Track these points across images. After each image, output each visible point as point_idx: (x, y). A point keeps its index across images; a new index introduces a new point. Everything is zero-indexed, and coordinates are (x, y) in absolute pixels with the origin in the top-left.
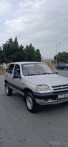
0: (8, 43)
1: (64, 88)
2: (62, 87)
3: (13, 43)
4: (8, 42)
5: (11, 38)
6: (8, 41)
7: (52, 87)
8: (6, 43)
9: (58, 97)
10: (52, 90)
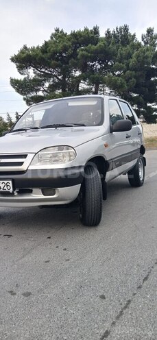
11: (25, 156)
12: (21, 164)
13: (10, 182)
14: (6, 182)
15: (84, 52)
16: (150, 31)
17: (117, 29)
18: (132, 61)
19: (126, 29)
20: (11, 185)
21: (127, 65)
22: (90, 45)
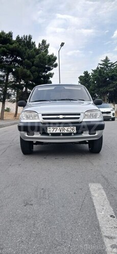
0: (101, 68)
1: (64, 118)
2: (61, 117)
3: (110, 66)
4: (101, 65)
5: (107, 57)
6: (101, 63)
7: (43, 115)
8: (98, 68)
9: (48, 129)
10: (40, 119)
11: (79, 114)
12: (79, 118)
13: (75, 127)
14: (72, 127)
15: (4, 49)
16: (44, 42)
17: (24, 36)
18: (36, 60)
19: (30, 38)
20: (75, 129)
21: (33, 62)
22: (8, 44)
